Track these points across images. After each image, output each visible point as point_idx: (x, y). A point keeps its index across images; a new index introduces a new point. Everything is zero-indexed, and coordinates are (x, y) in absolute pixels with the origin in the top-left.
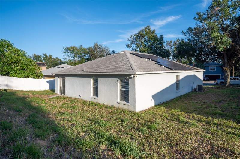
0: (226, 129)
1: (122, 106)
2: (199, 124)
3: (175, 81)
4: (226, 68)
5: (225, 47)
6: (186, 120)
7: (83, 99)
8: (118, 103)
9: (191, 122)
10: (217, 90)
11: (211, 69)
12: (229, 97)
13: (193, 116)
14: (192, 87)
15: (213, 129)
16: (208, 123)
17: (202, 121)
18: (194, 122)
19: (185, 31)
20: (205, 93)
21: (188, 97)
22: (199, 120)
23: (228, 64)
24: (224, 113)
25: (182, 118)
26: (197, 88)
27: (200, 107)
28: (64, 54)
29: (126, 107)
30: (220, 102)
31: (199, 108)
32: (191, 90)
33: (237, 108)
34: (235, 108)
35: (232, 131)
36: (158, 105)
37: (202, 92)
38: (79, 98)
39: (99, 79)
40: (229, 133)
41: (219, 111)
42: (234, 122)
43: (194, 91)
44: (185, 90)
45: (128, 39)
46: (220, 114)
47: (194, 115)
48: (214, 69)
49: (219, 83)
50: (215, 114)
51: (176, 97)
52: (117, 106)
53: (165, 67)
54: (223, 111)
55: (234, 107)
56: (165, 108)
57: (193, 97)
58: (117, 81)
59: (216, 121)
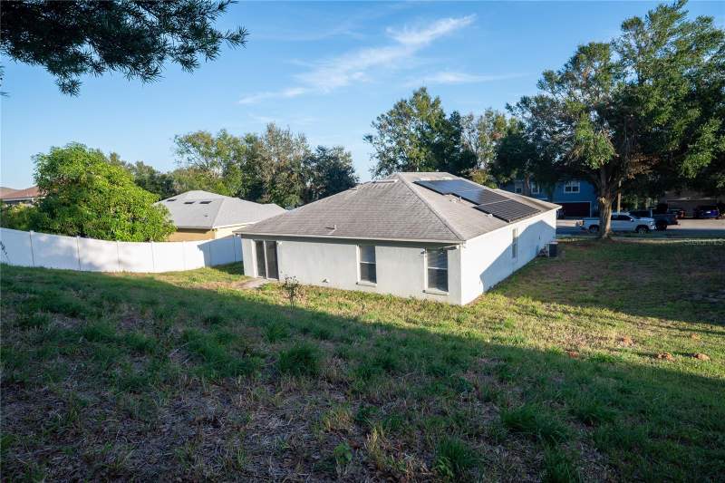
0: (600, 320)
1: (431, 298)
2: (566, 317)
3: (510, 242)
4: (603, 199)
5: (602, 161)
6: (547, 313)
7: (336, 287)
8: (424, 291)
9: (554, 315)
10: (586, 252)
11: (568, 189)
12: (607, 268)
13: (554, 307)
14: (538, 247)
15: (585, 320)
16: (578, 314)
17: (569, 313)
18: (559, 314)
19: (513, 104)
20: (563, 261)
21: (534, 272)
22: (565, 312)
23: (606, 190)
24: (599, 299)
25: (540, 311)
26: (548, 250)
27: (560, 290)
28: (177, 157)
29: (441, 299)
30: (592, 279)
31: (559, 293)
32: (534, 256)
33: (617, 288)
34: (614, 290)
35: (607, 321)
36: (490, 291)
37: (557, 258)
38: (325, 285)
39: (378, 249)
40: (604, 324)
41: (590, 296)
42: (610, 310)
43: (541, 255)
44: (525, 257)
45: (373, 123)
46: (592, 301)
47: (555, 304)
48: (575, 189)
49: (588, 228)
50: (586, 301)
51: (511, 272)
52: (421, 297)
53: (494, 216)
54: (597, 296)
55: (612, 288)
56: (505, 296)
57: (544, 272)
58: (423, 253)
59: (588, 311)
